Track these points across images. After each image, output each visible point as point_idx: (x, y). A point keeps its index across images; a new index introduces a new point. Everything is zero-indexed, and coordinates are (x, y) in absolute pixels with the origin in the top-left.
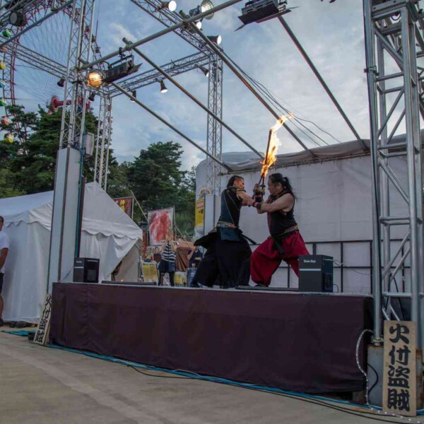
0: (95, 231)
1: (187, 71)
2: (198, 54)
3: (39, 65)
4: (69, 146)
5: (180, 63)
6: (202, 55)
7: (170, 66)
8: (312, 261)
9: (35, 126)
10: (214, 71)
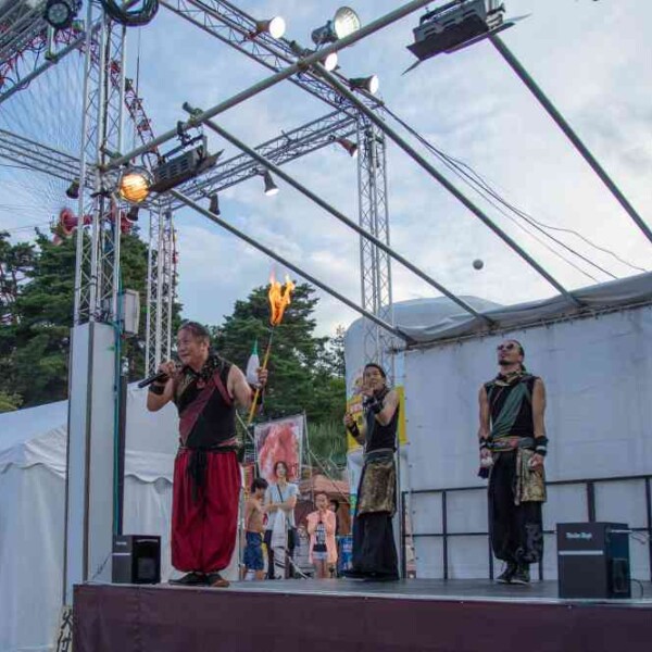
0: (151, 474)
1: (315, 149)
2: (333, 114)
3: (29, 161)
4: (92, 319)
5: (300, 134)
6: (342, 116)
7: (280, 143)
8: (584, 535)
9: (31, 269)
10: (369, 146)
